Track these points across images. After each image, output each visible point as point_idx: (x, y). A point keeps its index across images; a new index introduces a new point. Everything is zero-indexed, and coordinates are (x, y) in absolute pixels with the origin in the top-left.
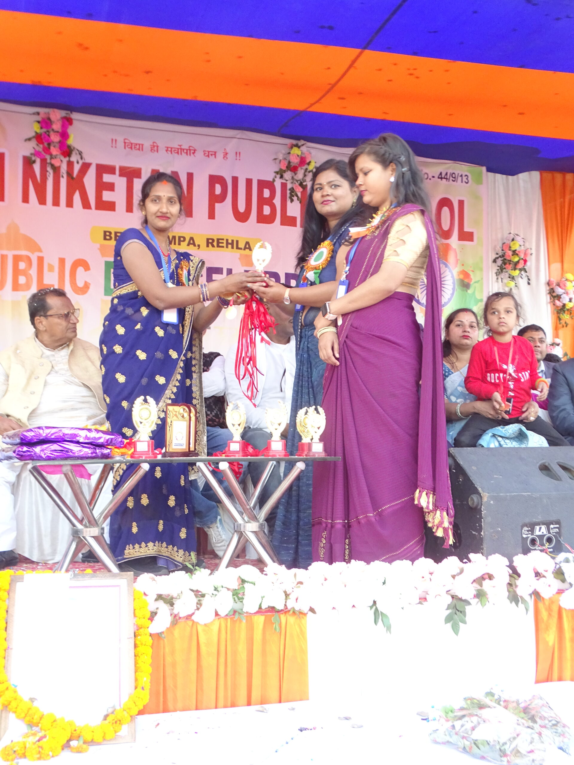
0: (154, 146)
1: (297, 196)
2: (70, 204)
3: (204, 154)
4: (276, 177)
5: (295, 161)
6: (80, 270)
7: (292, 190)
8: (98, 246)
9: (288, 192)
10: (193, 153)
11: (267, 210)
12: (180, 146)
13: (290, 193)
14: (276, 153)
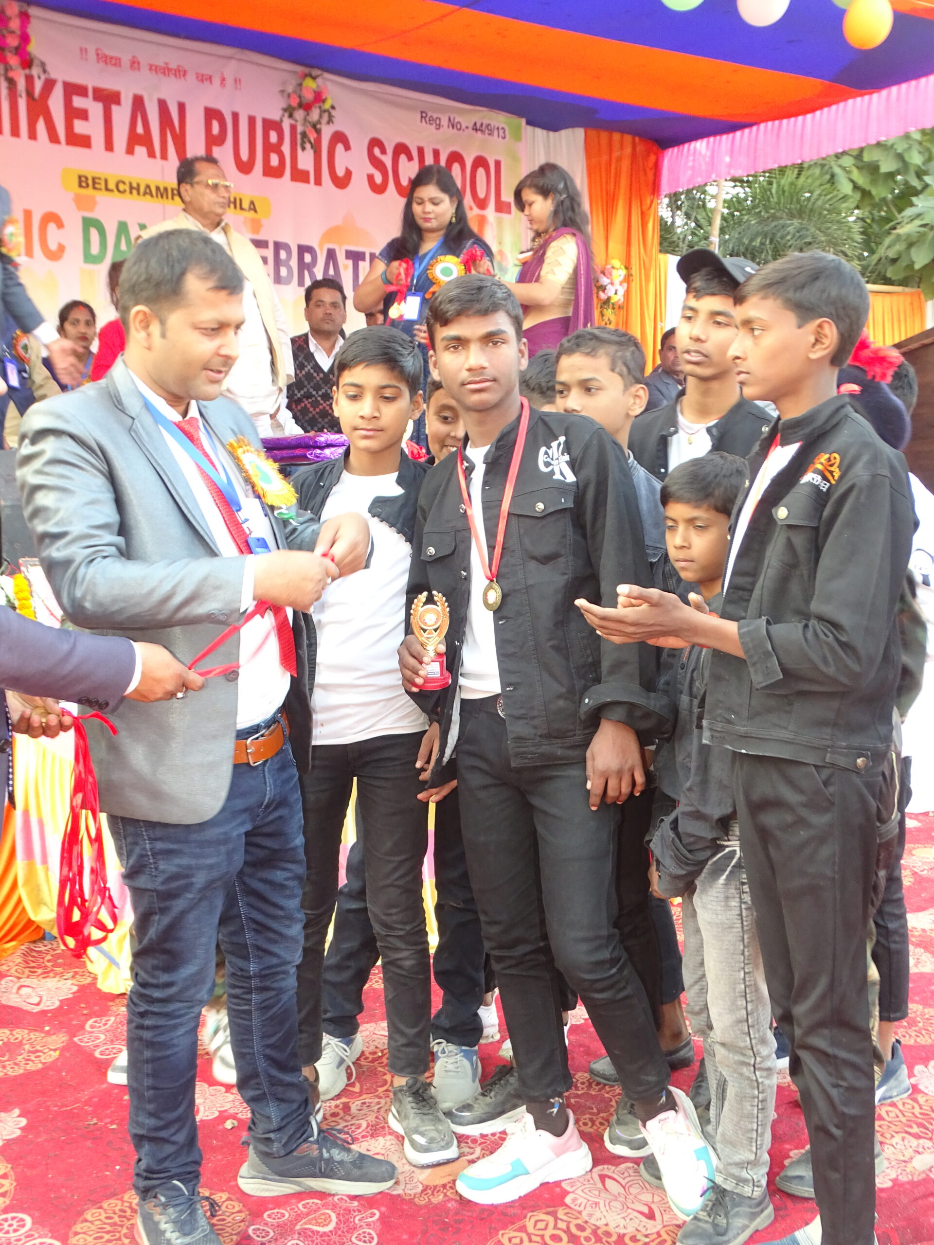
0: (134, 63)
1: (310, 142)
2: (33, 135)
3: (197, 77)
4: (283, 115)
5: (309, 97)
6: (52, 227)
7: (304, 135)
8: (72, 196)
9: (299, 137)
10: (184, 75)
11: (274, 160)
12: (167, 64)
13: (302, 139)
14: (284, 83)
